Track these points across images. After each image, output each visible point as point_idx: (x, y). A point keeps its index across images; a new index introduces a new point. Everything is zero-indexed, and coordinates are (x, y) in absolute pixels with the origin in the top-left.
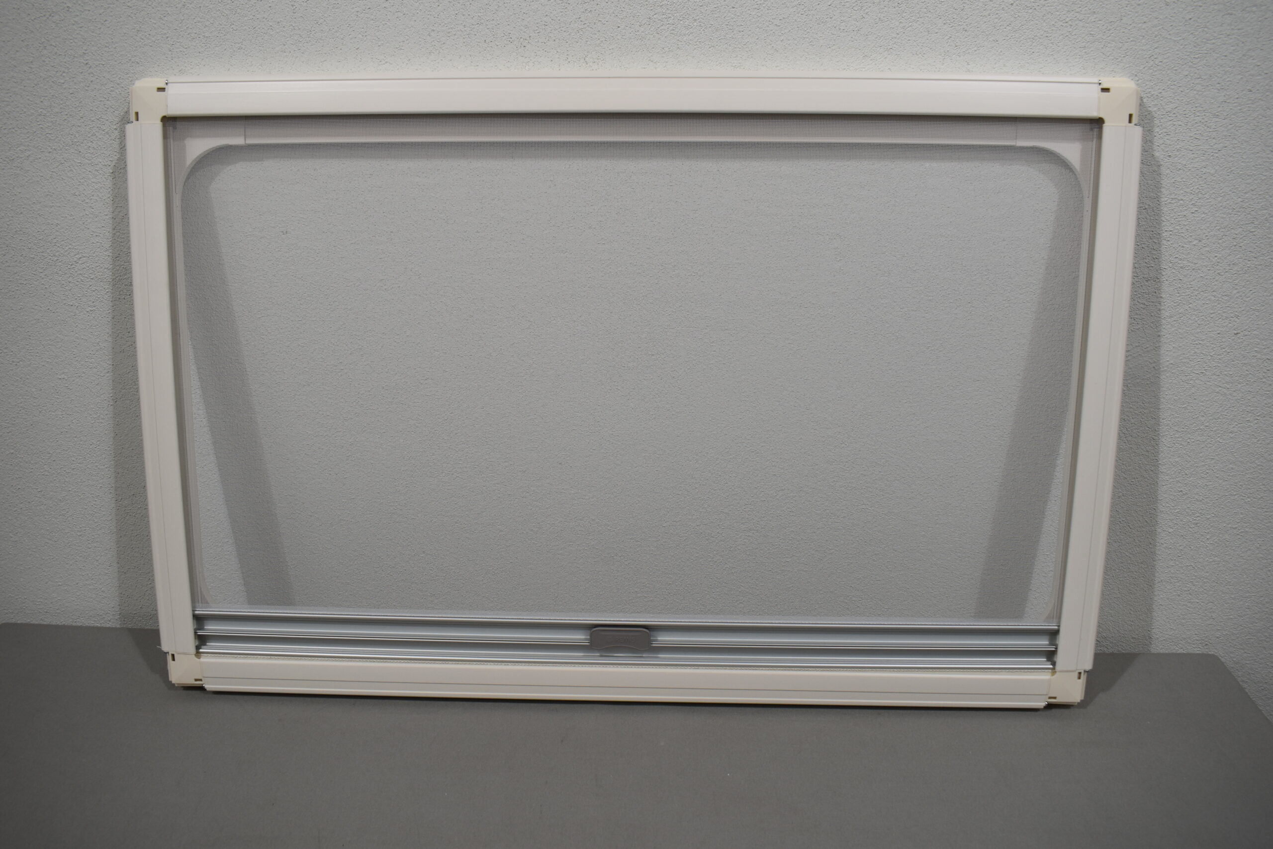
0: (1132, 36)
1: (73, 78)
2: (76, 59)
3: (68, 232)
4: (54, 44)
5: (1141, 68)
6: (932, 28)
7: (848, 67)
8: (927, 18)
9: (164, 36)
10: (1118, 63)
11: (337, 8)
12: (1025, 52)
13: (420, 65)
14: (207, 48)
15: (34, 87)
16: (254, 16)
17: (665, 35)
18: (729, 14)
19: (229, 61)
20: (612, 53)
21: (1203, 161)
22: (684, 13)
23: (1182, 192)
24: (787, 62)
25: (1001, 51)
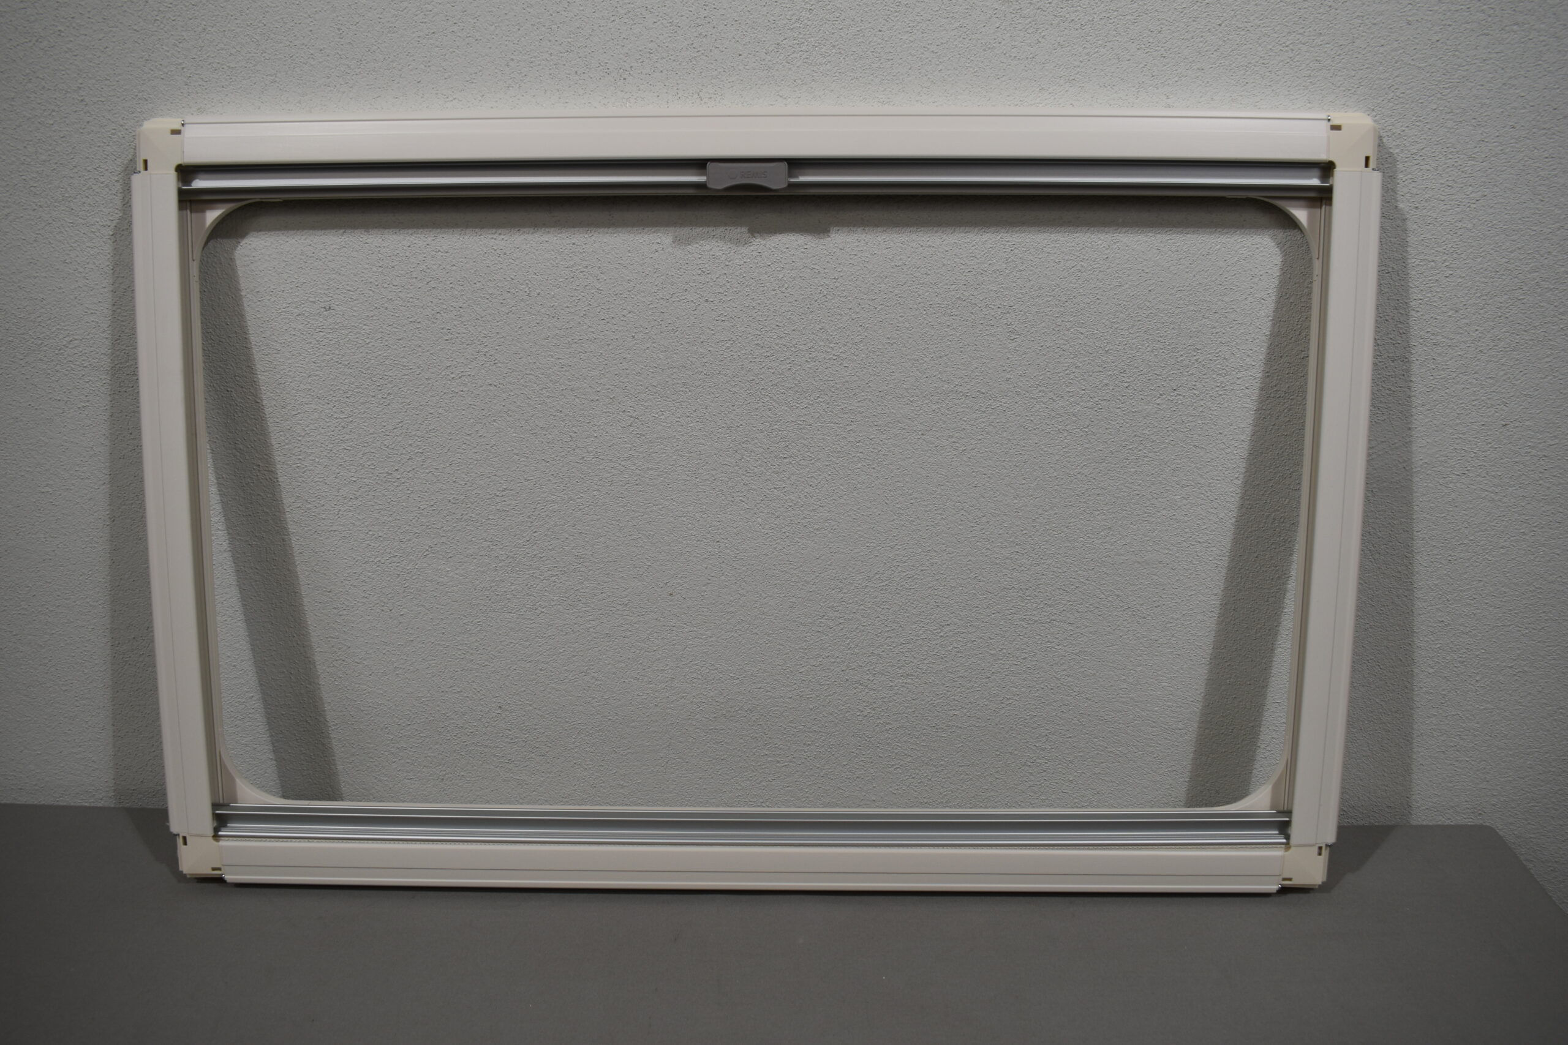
0: (1367, 62)
1: (66, 117)
2: (68, 95)
3: (55, 309)
4: (41, 76)
5: (1379, 102)
6: (1123, 54)
7: (1021, 102)
8: (1116, 42)
9: (179, 67)
10: (1350, 95)
11: (394, 32)
12: (1237, 83)
13: (497, 101)
14: (233, 81)
15: (15, 129)
16: (291, 42)
17: (798, 65)
18: (875, 39)
19: (260, 98)
20: (732, 87)
21: (1458, 213)
22: (821, 38)
23: (1433, 251)
24: (947, 96)
25: (1208, 82)
